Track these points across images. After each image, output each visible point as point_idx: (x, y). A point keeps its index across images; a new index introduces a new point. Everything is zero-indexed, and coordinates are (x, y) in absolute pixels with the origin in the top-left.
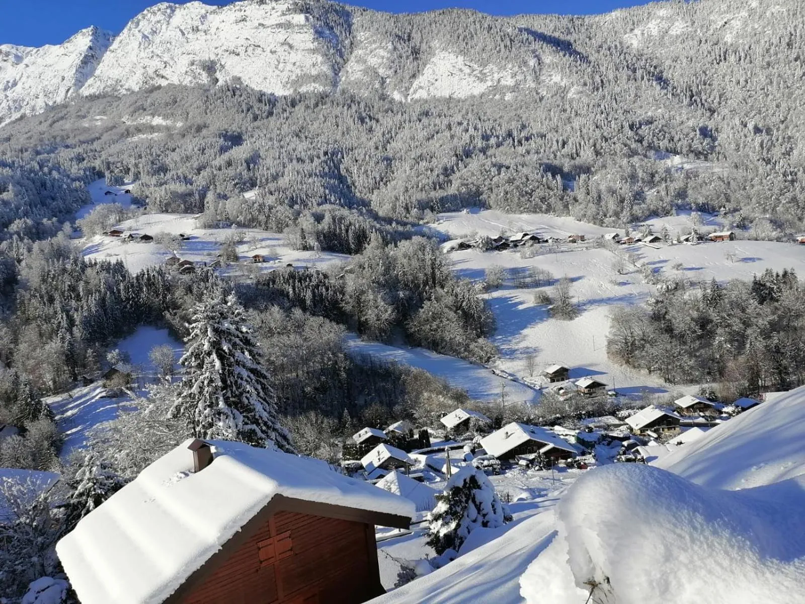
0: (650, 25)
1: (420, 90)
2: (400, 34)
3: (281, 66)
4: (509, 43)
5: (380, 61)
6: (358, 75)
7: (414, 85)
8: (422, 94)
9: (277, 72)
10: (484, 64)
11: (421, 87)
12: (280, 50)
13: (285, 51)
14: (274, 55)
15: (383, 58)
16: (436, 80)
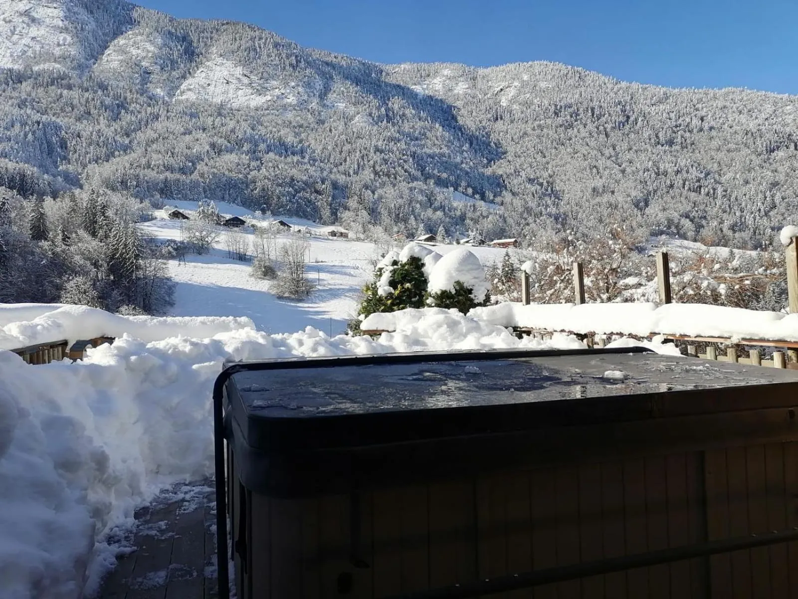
0: (435, 81)
1: (190, 93)
2: (173, 31)
3: (15, 37)
4: (294, 62)
5: (144, 54)
6: (115, 65)
7: (183, 87)
8: (191, 96)
9: (9, 44)
10: (266, 78)
11: (190, 90)
12: (18, 20)
13: (23, 22)
14: (8, 25)
15: (148, 51)
16: (209, 85)
